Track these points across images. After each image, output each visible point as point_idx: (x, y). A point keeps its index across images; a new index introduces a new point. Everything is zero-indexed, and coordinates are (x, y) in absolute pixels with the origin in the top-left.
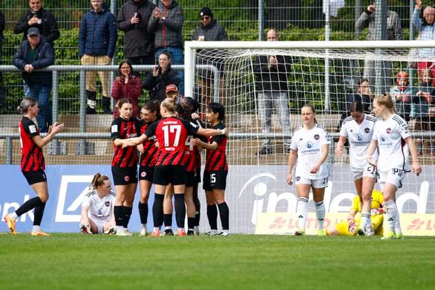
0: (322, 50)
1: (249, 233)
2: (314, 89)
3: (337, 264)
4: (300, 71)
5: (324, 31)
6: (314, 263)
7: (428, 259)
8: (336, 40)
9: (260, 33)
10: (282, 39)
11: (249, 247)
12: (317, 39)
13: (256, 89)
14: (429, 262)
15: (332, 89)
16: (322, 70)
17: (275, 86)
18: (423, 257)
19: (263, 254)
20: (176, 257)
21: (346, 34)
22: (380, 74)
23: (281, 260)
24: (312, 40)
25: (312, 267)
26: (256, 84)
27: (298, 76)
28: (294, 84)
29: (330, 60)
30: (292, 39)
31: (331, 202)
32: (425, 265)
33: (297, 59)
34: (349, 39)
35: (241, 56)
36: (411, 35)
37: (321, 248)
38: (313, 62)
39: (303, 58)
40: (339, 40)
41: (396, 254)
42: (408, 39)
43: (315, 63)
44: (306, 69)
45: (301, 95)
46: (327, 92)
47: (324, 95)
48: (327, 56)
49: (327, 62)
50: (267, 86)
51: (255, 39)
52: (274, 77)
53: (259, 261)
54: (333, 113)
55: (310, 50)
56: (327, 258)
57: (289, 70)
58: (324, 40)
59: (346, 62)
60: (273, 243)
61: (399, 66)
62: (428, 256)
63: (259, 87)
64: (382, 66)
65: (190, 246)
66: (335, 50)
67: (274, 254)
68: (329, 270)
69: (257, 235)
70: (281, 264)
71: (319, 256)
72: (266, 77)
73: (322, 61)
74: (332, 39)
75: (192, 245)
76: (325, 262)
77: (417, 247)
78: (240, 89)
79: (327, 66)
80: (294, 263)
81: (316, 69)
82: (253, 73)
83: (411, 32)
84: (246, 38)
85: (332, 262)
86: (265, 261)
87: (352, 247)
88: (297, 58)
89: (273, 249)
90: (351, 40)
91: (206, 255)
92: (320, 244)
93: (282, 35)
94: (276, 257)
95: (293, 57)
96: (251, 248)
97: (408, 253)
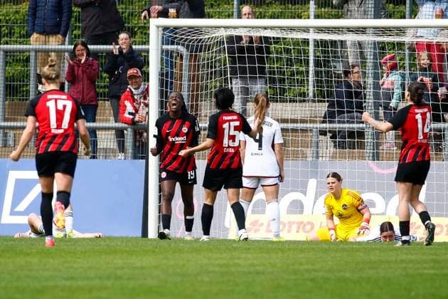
0: (306, 30)
1: (222, 238)
2: (297, 73)
3: (321, 274)
4: (281, 53)
5: (309, 8)
6: (295, 272)
7: (425, 268)
8: (322, 18)
9: (235, 10)
10: (261, 16)
11: (221, 254)
12: (300, 17)
13: (231, 74)
14: (426, 271)
15: (317, 74)
16: (306, 53)
17: (253, 71)
18: (419, 266)
19: (236, 261)
20: (138, 264)
21: (334, 12)
22: (372, 57)
23: (257, 268)
24: (294, 18)
25: (293, 277)
26: (231, 67)
27: (279, 59)
28: (274, 68)
29: (315, 41)
30: (272, 17)
31: (315, 202)
32: (421, 275)
33: (277, 41)
34: (338, 17)
35: (213, 35)
36: (407, 13)
37: (303, 255)
38: (296, 42)
39: (285, 39)
40: (325, 18)
41: (388, 262)
42: (405, 18)
43: (298, 45)
44: (288, 51)
45: (282, 81)
46: (311, 78)
47: (308, 81)
48: (312, 36)
49: (311, 43)
50: (243, 71)
51: (230, 16)
52: (252, 60)
53: (233, 269)
54: (319, 101)
55: (292, 29)
56: (310, 267)
57: (269, 52)
58: (309, 18)
59: (334, 43)
60: (249, 249)
61: (394, 48)
62: (425, 265)
63: (234, 72)
64: (375, 48)
65: (154, 252)
66: (320, 30)
67: (250, 262)
68: (312, 280)
69: (230, 240)
70: (258, 273)
71: (301, 264)
72: (242, 60)
73: (306, 42)
74: (317, 17)
75: (157, 250)
76: (307, 271)
77: (412, 254)
78: (211, 73)
79: (311, 48)
80: (272, 273)
81: (299, 52)
82: (227, 55)
83: (408, 9)
84: (220, 16)
85: (316, 271)
86: (239, 269)
87: (339, 254)
88: (278, 38)
89: (249, 256)
90: (339, 18)
91: (172, 263)
92: (302, 251)
93: (261, 13)
94: (253, 265)
95: (274, 38)
96: (225, 255)
97: (402, 261)
